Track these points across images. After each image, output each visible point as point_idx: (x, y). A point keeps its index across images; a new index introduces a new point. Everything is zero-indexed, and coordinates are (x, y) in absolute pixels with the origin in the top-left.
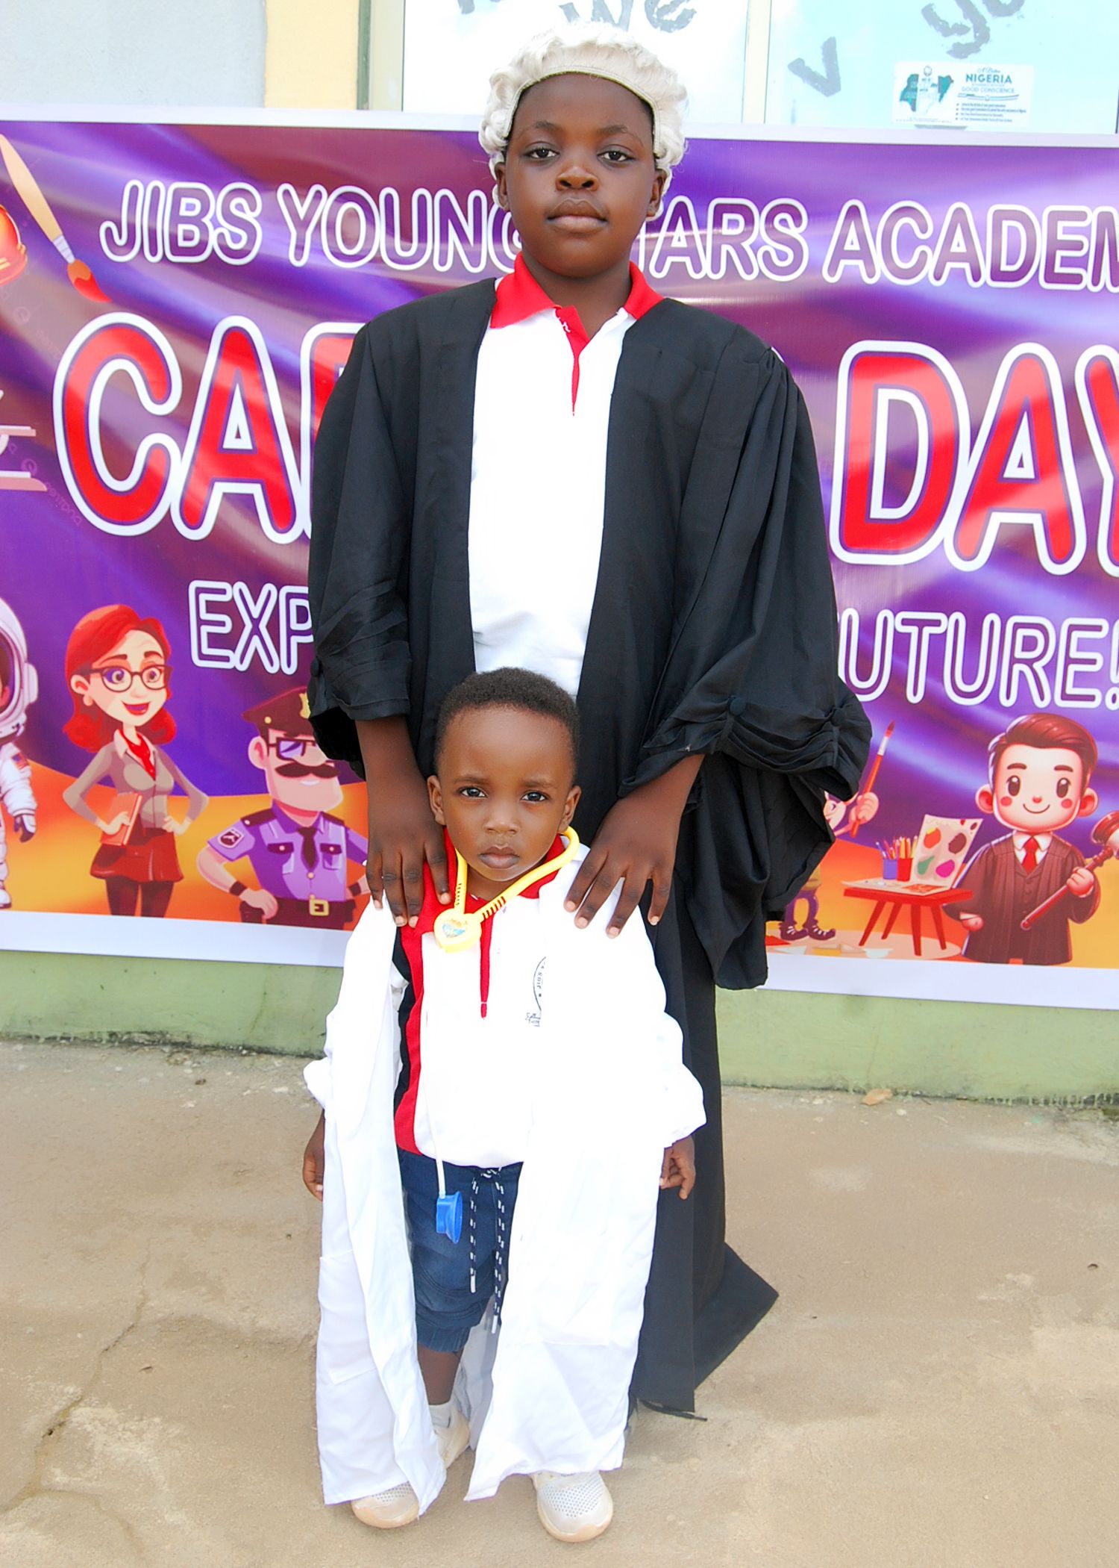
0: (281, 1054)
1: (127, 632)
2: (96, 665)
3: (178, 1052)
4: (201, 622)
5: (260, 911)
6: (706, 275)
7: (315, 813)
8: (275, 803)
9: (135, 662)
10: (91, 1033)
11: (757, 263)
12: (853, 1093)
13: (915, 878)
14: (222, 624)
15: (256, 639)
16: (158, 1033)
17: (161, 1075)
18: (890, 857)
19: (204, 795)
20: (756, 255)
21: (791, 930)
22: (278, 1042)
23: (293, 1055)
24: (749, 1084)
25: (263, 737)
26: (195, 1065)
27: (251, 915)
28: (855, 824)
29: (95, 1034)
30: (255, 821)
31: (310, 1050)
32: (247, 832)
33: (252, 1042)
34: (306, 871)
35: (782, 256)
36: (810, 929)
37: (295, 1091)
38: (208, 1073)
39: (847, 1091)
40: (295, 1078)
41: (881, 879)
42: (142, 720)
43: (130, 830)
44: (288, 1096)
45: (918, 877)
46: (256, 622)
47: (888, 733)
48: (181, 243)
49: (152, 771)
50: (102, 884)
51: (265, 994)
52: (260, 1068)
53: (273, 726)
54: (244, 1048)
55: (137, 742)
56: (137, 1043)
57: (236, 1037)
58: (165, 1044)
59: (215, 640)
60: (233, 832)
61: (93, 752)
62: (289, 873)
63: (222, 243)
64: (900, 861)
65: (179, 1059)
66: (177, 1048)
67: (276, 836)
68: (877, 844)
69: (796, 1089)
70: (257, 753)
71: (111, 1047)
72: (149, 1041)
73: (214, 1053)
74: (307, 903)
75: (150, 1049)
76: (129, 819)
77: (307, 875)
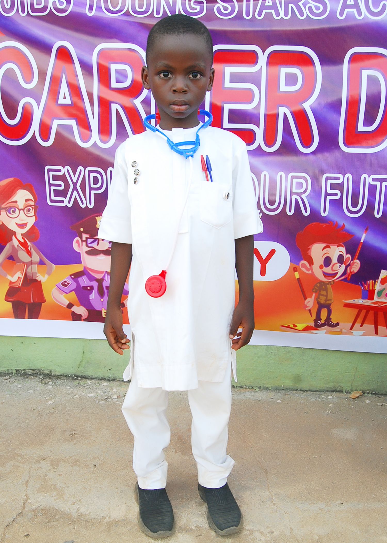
0: (91, 378)
1: (17, 190)
2: (3, 206)
3: (46, 378)
4: (50, 185)
5: (80, 316)
6: (282, 17)
7: (104, 271)
8: (85, 268)
9: (21, 204)
10: (8, 370)
11: (306, 12)
12: (345, 393)
13: (376, 299)
14: (60, 185)
15: (75, 192)
16: (37, 370)
17: (38, 388)
18: (364, 289)
19: (53, 265)
20: (305, 9)
21: (319, 323)
22: (90, 373)
23: (97, 379)
24: (298, 389)
25: (80, 237)
26: (53, 384)
27: (77, 317)
28: (349, 274)
29: (10, 370)
30: (76, 276)
31: (104, 376)
32: (73, 281)
33: (78, 373)
34: (100, 298)
35: (318, 8)
36: (328, 323)
37: (98, 396)
38: (59, 387)
39: (342, 392)
40: (97, 389)
41: (361, 299)
42: (24, 231)
43: (22, 279)
44: (94, 397)
45: (377, 298)
46: (75, 184)
47: (365, 232)
48: (36, 6)
49: (29, 254)
50: (10, 305)
51: (84, 352)
52: (83, 385)
53: (85, 232)
54: (75, 376)
55: (22, 241)
56: (29, 374)
57: (71, 371)
58: (40, 375)
59: (57, 193)
60: (67, 281)
61: (4, 245)
62: (92, 299)
63: (55, 6)
64: (369, 291)
65: (46, 381)
66: (46, 376)
67: (86, 283)
68: (359, 283)
69: (320, 391)
70: (77, 244)
71: (17, 376)
72: (33, 373)
73: (62, 378)
74: (101, 312)
75: (34, 377)
76: (22, 275)
77: (100, 300)
